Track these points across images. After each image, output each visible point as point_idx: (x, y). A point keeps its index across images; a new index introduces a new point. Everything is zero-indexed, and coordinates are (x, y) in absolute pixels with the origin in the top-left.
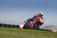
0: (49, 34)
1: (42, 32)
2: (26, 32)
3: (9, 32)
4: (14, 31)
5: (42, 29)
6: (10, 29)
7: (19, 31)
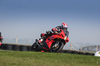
0: (90, 60)
1: (78, 58)
2: (50, 57)
3: (21, 59)
4: (28, 57)
5: (79, 51)
6: (21, 52)
7: (37, 57)
